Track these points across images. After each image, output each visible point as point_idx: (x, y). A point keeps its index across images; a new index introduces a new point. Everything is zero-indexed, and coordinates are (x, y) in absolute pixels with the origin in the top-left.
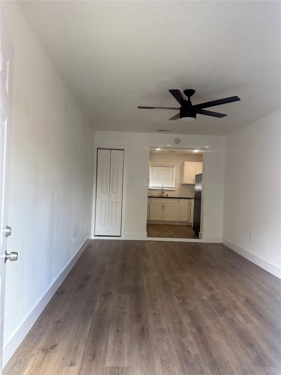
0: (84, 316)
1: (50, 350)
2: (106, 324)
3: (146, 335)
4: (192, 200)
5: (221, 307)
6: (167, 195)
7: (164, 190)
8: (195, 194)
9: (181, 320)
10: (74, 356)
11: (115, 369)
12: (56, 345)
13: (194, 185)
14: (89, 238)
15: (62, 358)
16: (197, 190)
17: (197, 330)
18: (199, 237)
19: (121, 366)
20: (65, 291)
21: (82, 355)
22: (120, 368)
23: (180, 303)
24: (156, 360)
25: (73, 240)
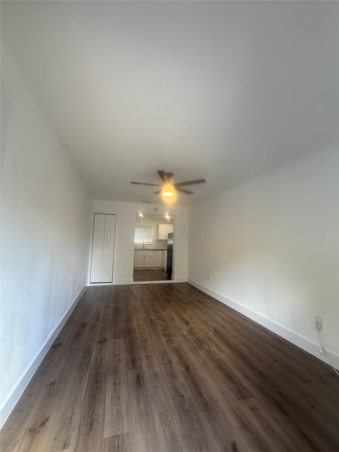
0: (80, 372)
1: (39, 429)
2: (103, 378)
3: (142, 383)
4: (165, 251)
5: (199, 340)
6: (147, 248)
7: (145, 244)
8: (168, 247)
9: (171, 360)
10: (68, 432)
11: (114, 440)
12: (47, 419)
13: (167, 241)
14: (86, 285)
15: (54, 438)
16: (170, 244)
17: (186, 369)
18: (172, 279)
19: (120, 433)
20: (62, 343)
21: (78, 428)
22: (120, 436)
23: (167, 341)
24: (155, 416)
25: (71, 291)
